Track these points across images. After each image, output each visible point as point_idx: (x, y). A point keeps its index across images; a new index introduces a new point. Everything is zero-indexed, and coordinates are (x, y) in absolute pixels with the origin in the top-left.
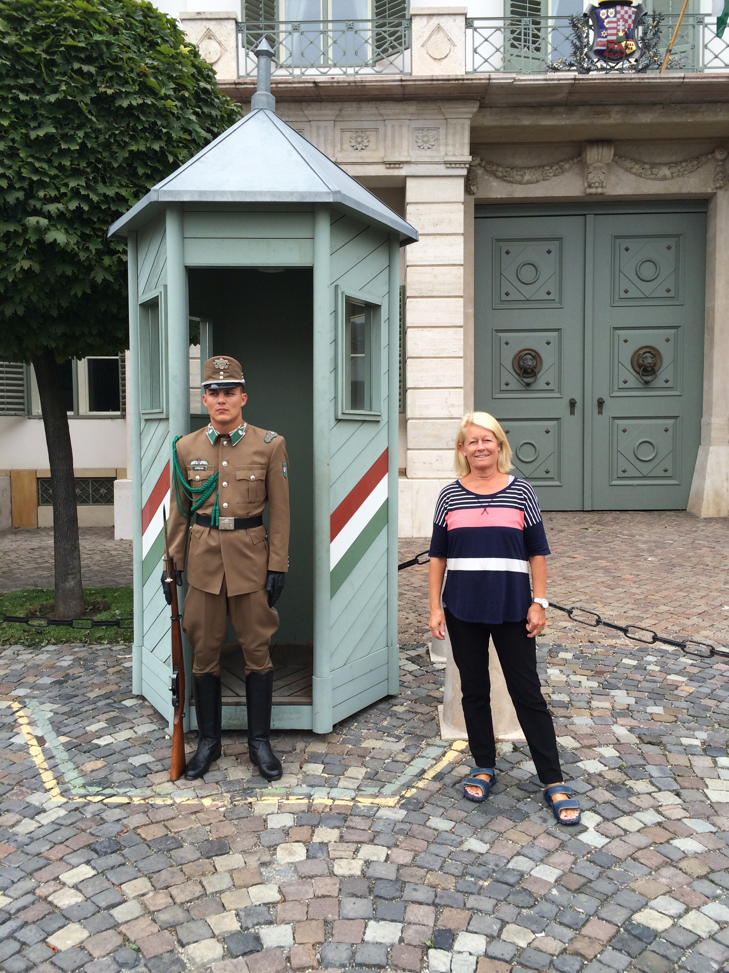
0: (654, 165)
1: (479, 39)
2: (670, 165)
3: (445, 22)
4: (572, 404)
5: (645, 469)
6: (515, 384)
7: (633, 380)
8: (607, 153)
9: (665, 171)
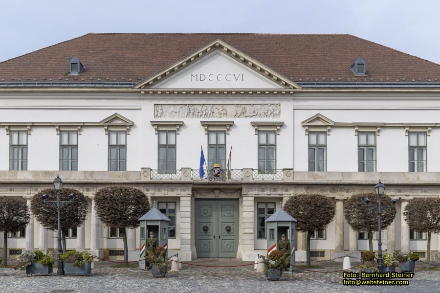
0: (228, 193)
1: (193, 173)
2: (230, 193)
3: (187, 170)
4: (214, 237)
5: (228, 250)
6: (203, 232)
7: (226, 232)
8: (218, 191)
9: (229, 194)
